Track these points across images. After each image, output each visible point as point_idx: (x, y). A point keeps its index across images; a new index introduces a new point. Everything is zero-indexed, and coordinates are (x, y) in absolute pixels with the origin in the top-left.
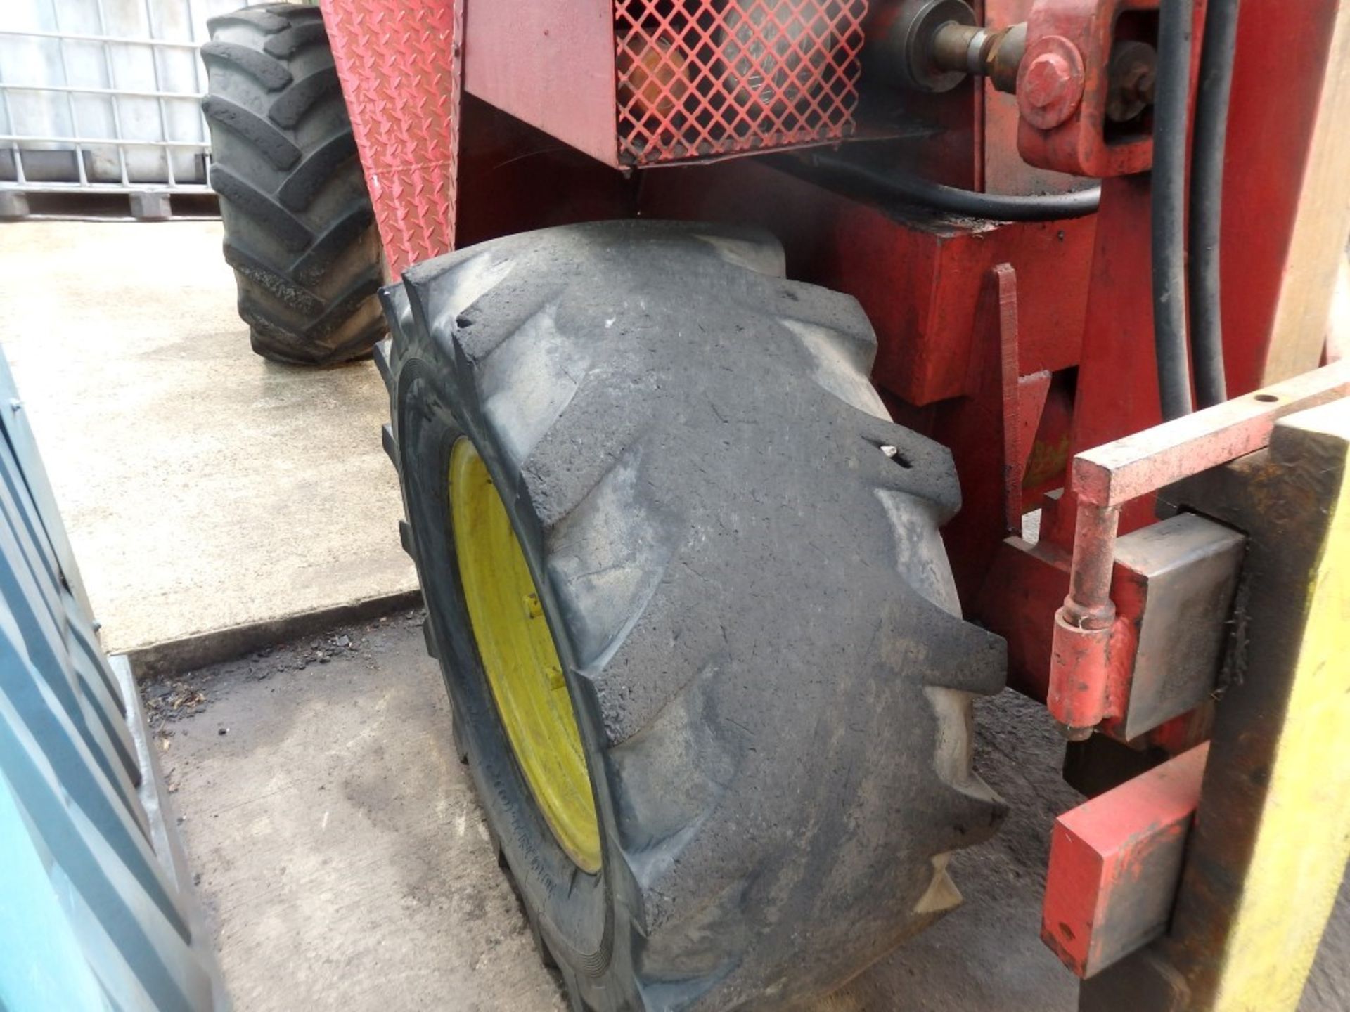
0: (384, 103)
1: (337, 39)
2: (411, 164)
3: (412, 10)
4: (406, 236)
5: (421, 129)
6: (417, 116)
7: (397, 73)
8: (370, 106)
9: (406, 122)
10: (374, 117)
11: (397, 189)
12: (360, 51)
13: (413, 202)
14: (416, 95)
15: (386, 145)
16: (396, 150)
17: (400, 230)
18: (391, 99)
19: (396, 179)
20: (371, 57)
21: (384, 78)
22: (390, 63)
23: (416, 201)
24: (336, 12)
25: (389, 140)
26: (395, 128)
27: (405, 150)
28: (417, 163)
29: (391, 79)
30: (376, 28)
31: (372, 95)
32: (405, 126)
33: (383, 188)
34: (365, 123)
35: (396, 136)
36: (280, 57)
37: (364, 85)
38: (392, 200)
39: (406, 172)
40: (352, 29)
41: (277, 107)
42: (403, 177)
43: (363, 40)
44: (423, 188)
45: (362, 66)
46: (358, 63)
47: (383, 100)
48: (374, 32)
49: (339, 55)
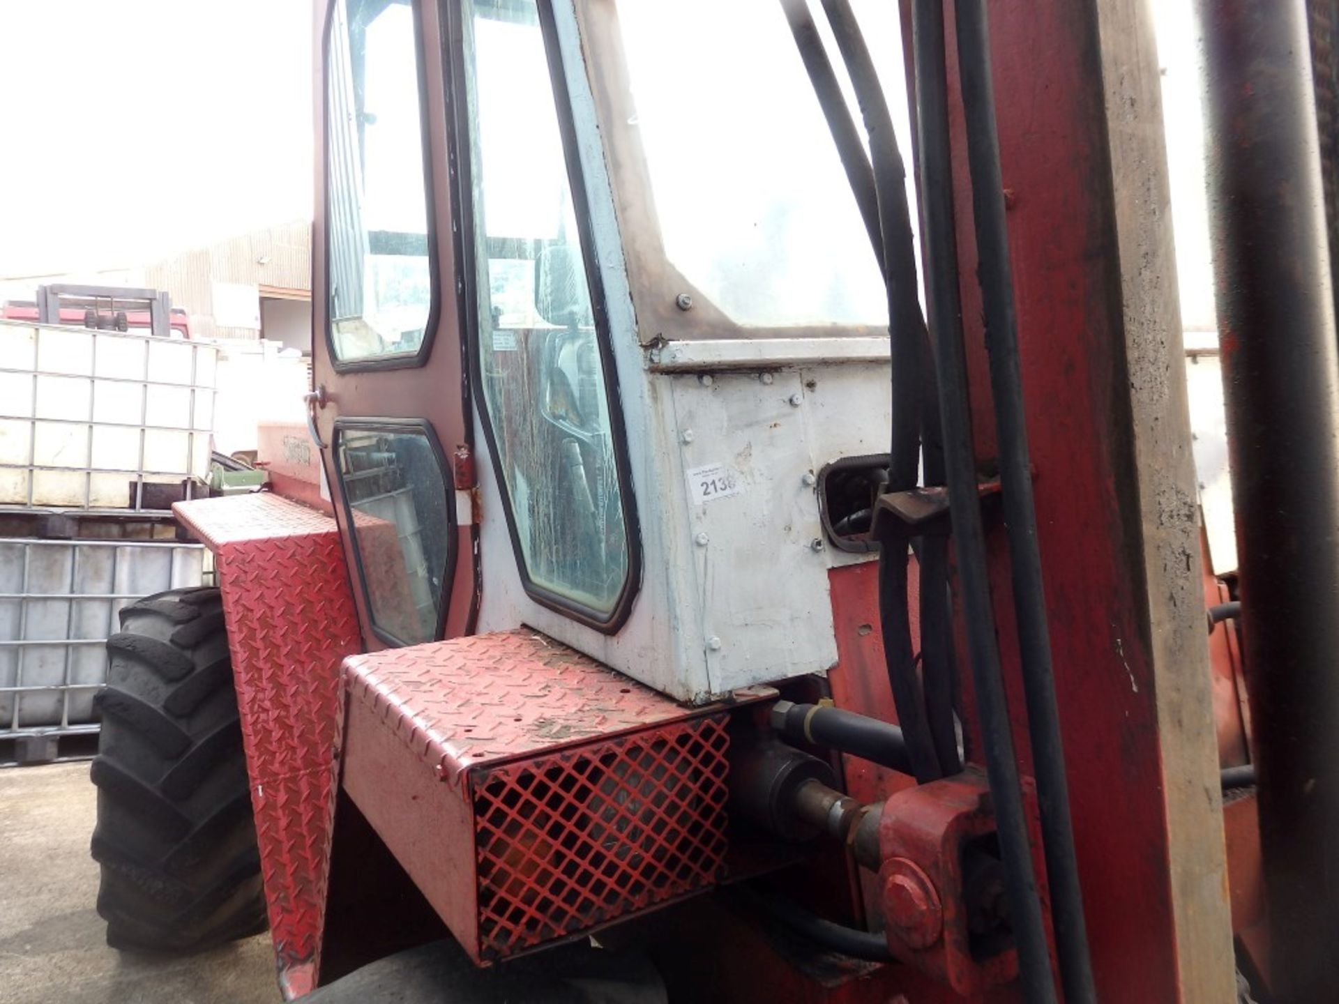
0: (278, 711)
1: (239, 655)
2: (299, 770)
3: (316, 621)
4: (286, 846)
5: (313, 733)
6: (311, 722)
7: (294, 682)
8: (263, 716)
9: (298, 728)
10: (267, 727)
11: (282, 797)
12: (261, 664)
13: (298, 810)
14: (311, 700)
15: (275, 753)
16: (286, 756)
17: (281, 842)
18: (286, 707)
19: (282, 787)
20: (270, 669)
21: (280, 687)
22: (288, 673)
23: (301, 809)
24: (240, 631)
25: (279, 748)
26: (287, 735)
27: (294, 756)
28: (306, 769)
29: (288, 689)
30: (279, 641)
31: (267, 704)
32: (296, 733)
33: (267, 798)
34: (256, 733)
35: (286, 743)
36: (184, 647)
37: (260, 696)
38: (275, 809)
39: (294, 779)
40: (253, 644)
41: (173, 698)
42: (290, 785)
43: (263, 654)
44: (309, 794)
45: (260, 678)
46: (256, 676)
47: (277, 708)
48: (275, 644)
49: (238, 670)
